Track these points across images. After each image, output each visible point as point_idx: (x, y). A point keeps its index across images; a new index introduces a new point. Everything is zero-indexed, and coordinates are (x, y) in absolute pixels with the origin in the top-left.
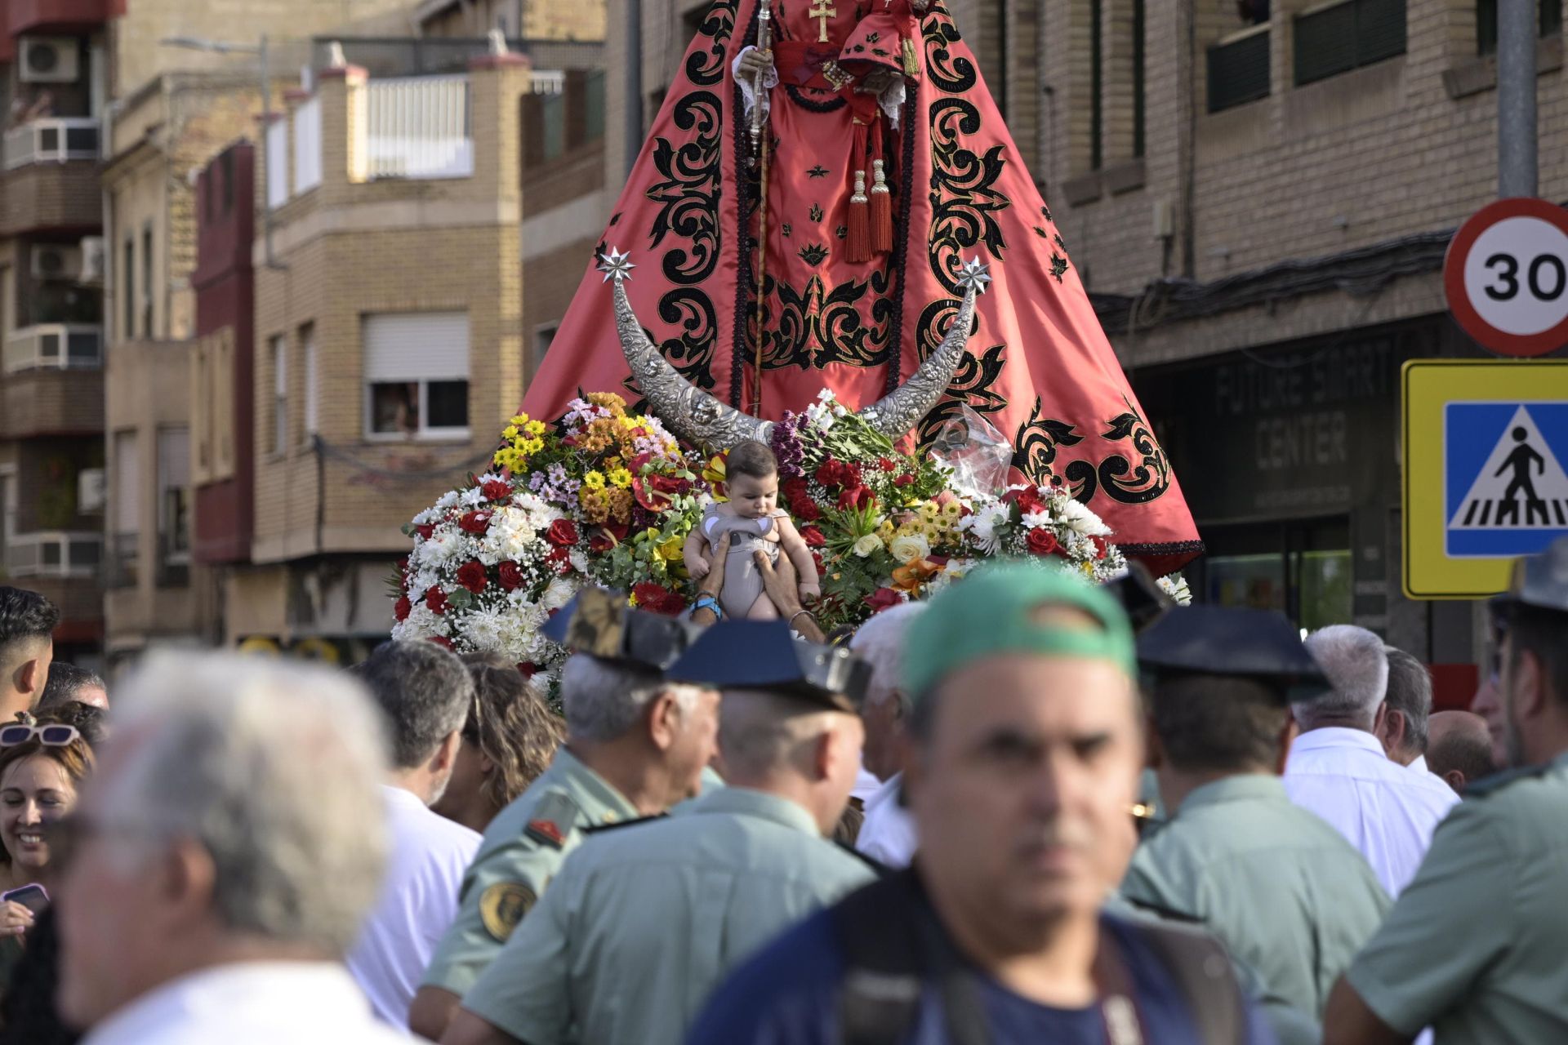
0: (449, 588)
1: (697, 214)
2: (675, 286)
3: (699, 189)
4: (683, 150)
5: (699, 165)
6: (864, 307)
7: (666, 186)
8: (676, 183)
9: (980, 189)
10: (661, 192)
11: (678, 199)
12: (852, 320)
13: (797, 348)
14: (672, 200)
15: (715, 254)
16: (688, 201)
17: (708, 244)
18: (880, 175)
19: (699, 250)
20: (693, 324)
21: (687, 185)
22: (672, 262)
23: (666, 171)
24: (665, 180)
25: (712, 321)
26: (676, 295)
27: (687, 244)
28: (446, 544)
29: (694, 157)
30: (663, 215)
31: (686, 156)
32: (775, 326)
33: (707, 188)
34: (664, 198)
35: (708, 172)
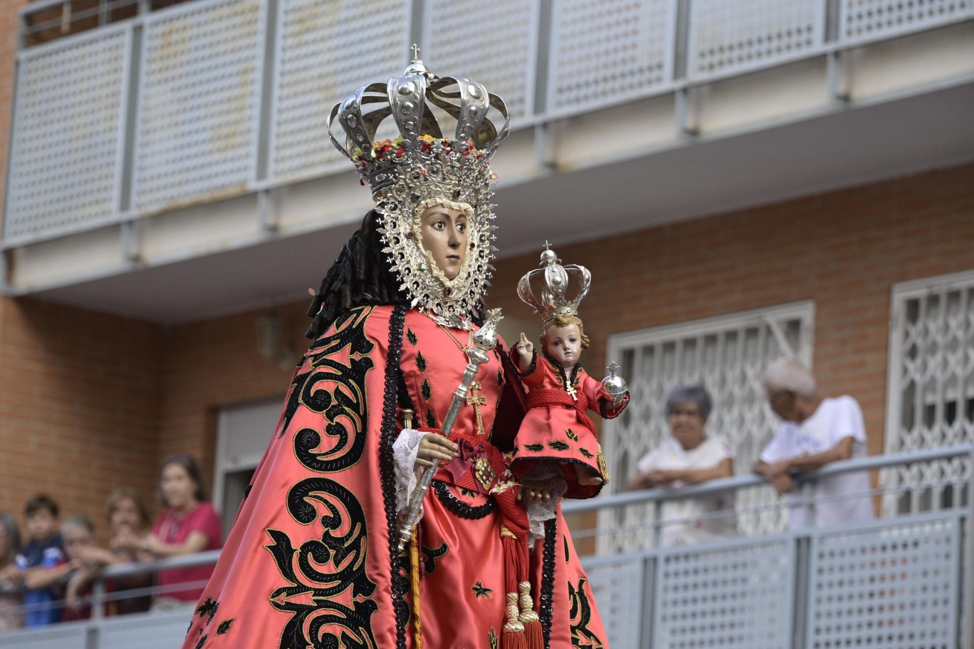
3: (334, 599)
4: (306, 547)
5: (330, 569)
7: (291, 591)
8: (301, 589)
10: (283, 598)
11: (310, 609)
14: (302, 610)
16: (322, 612)
21: (318, 592)
23: (288, 573)
24: (287, 584)
29: (322, 558)
30: (293, 627)
31: (310, 556)
33: (346, 598)
34: (289, 606)
35: (345, 577)
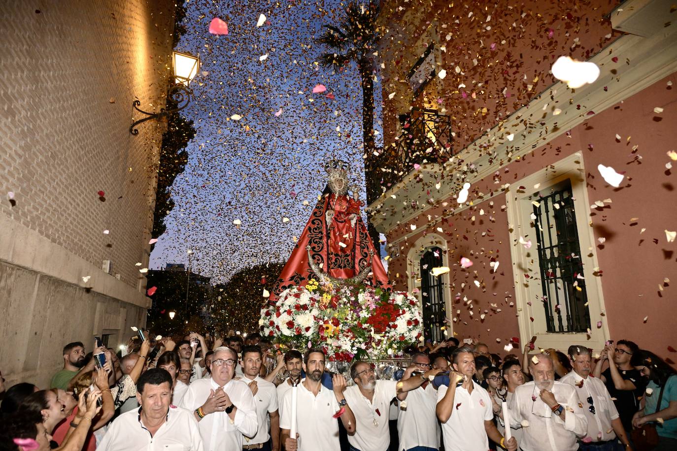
0: (293, 310)
1: (318, 240)
2: (314, 253)
3: (318, 236)
5: (317, 231)
6: (349, 258)
8: (313, 234)
9: (365, 239)
10: (310, 236)
11: (314, 237)
12: (348, 261)
13: (339, 265)
14: (312, 237)
15: (322, 248)
16: (316, 238)
17: (321, 245)
18: (351, 235)
19: (318, 247)
20: (319, 260)
21: (315, 235)
22: (313, 248)
23: (310, 232)
24: (311, 234)
25: (322, 259)
26: (315, 254)
27: (316, 245)
28: (291, 301)
30: (311, 240)
31: (315, 230)
32: (333, 261)
33: (320, 235)
35: (319, 232)
